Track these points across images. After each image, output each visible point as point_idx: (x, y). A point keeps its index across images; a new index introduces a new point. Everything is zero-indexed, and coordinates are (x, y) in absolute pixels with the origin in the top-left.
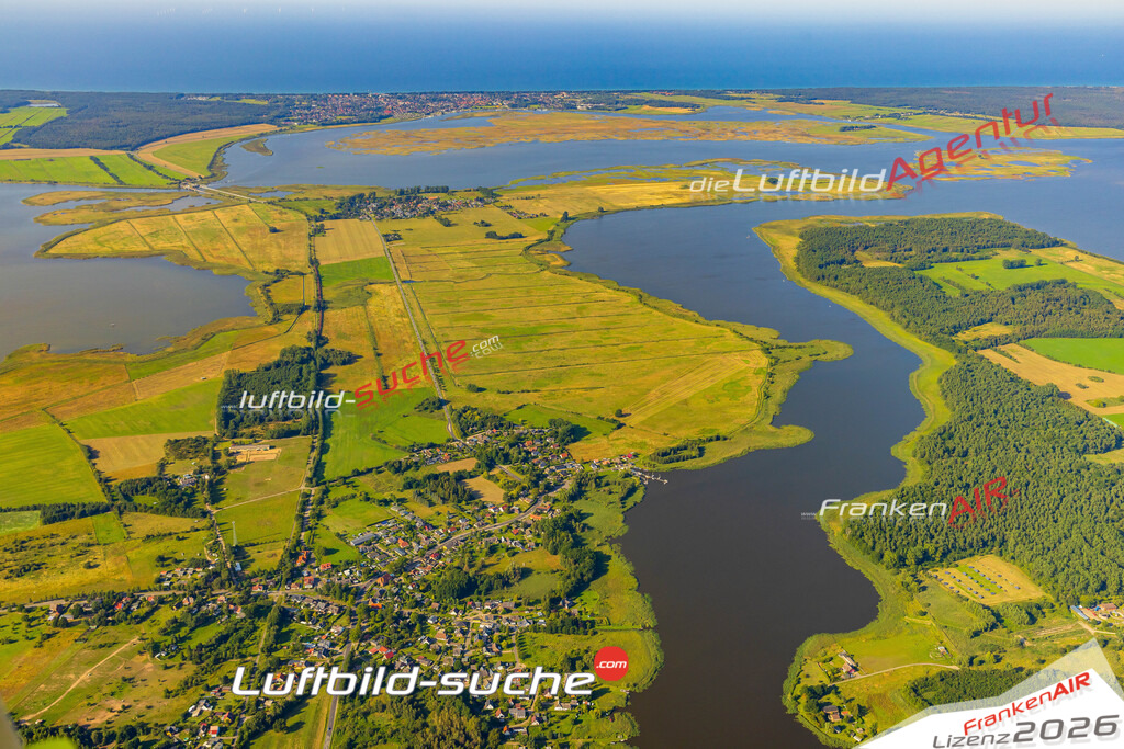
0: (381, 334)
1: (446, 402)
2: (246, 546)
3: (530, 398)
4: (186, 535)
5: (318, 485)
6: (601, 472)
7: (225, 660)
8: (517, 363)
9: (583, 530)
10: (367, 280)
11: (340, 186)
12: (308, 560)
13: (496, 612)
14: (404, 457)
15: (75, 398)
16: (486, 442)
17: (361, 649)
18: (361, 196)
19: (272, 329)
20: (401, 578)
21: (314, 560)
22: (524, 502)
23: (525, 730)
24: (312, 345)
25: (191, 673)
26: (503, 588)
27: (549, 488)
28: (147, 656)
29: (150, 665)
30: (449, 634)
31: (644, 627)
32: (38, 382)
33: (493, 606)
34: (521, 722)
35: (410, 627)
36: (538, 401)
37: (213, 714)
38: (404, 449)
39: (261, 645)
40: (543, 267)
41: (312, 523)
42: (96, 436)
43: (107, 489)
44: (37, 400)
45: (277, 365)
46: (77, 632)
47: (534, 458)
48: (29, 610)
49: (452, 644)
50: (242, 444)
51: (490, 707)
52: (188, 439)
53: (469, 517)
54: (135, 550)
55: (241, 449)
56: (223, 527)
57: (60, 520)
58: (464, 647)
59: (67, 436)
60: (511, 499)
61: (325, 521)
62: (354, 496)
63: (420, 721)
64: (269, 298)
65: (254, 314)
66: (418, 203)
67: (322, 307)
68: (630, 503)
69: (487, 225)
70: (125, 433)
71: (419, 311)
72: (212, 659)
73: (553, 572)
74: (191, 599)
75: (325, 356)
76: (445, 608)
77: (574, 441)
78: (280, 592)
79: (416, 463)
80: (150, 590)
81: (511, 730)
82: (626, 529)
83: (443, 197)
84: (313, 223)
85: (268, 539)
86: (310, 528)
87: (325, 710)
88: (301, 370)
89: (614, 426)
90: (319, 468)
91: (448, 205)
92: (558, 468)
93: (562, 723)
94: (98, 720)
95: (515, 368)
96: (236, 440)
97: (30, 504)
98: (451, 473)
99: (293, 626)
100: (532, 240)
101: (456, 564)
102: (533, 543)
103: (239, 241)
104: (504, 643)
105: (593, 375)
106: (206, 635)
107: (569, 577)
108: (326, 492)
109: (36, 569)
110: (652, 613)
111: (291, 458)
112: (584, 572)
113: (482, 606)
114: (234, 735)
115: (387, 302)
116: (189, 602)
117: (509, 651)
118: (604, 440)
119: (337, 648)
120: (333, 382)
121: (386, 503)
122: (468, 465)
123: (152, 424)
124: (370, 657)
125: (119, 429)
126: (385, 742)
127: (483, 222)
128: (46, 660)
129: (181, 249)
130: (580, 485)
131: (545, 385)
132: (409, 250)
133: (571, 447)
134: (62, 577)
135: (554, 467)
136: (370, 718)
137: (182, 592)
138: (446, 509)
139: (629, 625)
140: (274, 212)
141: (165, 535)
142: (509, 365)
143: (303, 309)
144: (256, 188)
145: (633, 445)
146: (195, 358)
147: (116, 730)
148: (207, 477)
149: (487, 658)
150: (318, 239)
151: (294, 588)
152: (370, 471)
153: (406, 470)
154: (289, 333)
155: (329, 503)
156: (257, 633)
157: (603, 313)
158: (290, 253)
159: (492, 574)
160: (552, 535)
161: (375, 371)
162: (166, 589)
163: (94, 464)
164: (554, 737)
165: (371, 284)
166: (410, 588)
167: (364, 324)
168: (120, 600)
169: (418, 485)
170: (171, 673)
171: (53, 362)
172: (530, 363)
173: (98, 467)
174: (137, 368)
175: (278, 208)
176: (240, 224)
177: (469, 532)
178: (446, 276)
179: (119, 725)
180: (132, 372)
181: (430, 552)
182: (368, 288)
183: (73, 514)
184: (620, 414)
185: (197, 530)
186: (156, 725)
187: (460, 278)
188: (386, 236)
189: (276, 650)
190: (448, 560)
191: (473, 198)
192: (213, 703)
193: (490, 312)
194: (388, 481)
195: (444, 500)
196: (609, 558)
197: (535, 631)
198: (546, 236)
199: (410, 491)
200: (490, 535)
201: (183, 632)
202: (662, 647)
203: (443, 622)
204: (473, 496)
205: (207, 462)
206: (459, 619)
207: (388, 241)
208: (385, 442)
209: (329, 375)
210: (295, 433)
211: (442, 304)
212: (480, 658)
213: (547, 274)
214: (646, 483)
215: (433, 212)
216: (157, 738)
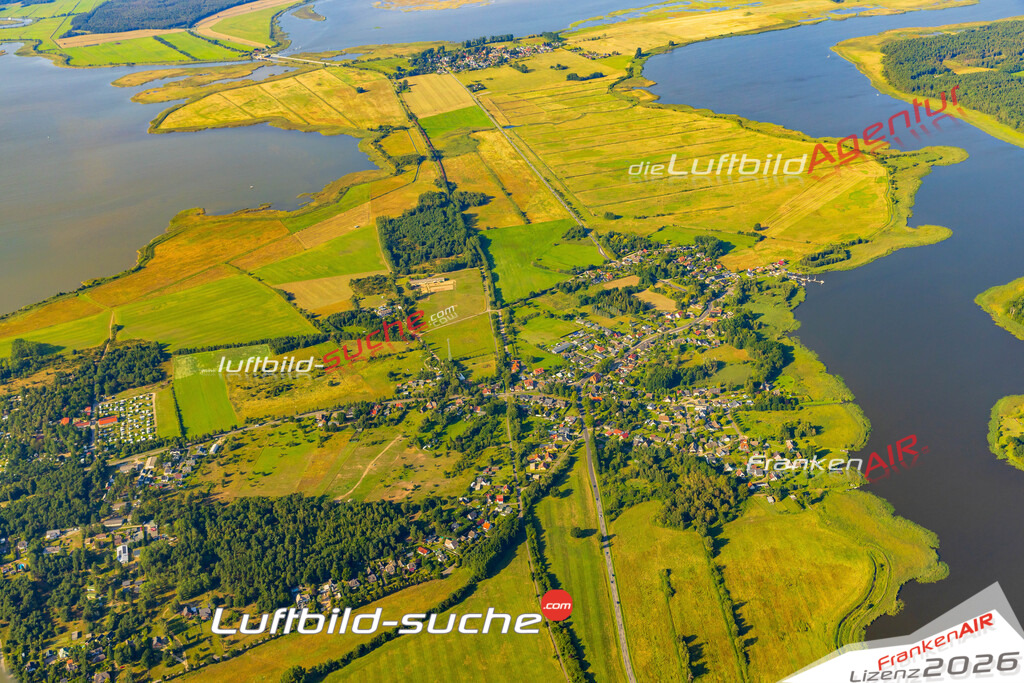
0: (503, 175)
1: (590, 230)
2: (461, 360)
3: (667, 220)
4: (404, 355)
5: (502, 307)
6: (760, 278)
7: (484, 448)
8: (642, 192)
9: (760, 327)
10: (468, 128)
11: (405, 44)
12: (521, 368)
13: (706, 397)
14: (570, 279)
15: (249, 252)
16: (641, 261)
17: (597, 433)
18: (431, 51)
19: (399, 179)
20: (609, 376)
21: (525, 367)
22: (697, 308)
23: (766, 485)
24: (444, 190)
25: (459, 459)
26: (704, 378)
27: (716, 295)
28: (415, 449)
29: (420, 455)
30: (671, 417)
31: (844, 401)
32: (210, 240)
33: (701, 393)
34: (760, 479)
35: (635, 414)
36: (676, 222)
37: (493, 488)
38: (568, 272)
39: (510, 435)
40: (634, 103)
41: (510, 338)
42: (284, 281)
43: (317, 323)
44: (216, 256)
45: (421, 210)
46: (348, 434)
47: (690, 271)
48: (299, 420)
49: (676, 424)
50: (418, 278)
51: (730, 469)
52: (369, 278)
53: (651, 324)
54: (365, 370)
55: (420, 283)
56: (432, 347)
57: (289, 350)
58: (687, 426)
59: (259, 283)
60: (683, 306)
61: (520, 336)
62: (538, 314)
63: (672, 483)
64: (384, 152)
65: (377, 168)
66: (488, 53)
67: (437, 156)
68: (795, 302)
69: (565, 68)
70: (307, 278)
71: (530, 153)
72: (473, 446)
73: (745, 363)
74: (434, 404)
75: (462, 198)
76: (659, 397)
77: (723, 254)
78: (507, 394)
79: (584, 283)
80: (395, 399)
81: (754, 485)
82: (799, 324)
83: (510, 46)
84: (395, 80)
85: (478, 353)
86: (511, 342)
87: (586, 480)
88: (445, 213)
89: (757, 238)
90: (497, 293)
91: (518, 52)
92: (717, 277)
93: (796, 478)
94: (399, 497)
95: (642, 195)
96: (413, 276)
97: (258, 339)
98: (620, 289)
99: (530, 419)
100: (613, 78)
101: (654, 361)
102: (718, 341)
103: (331, 103)
104: (723, 421)
105: (718, 196)
106: (460, 429)
107: (762, 365)
108: (512, 312)
109: (288, 389)
110: (847, 389)
111: (467, 287)
112: (775, 360)
113: (691, 394)
114: (518, 501)
115: (495, 146)
116: (432, 405)
117: (728, 427)
118: (751, 251)
119: (576, 433)
120: (477, 221)
121: (570, 317)
122: (634, 281)
123: (330, 267)
124: (607, 438)
125: (301, 274)
126: (649, 500)
127: (559, 66)
128: (332, 456)
129: (280, 115)
130: (744, 290)
131: (677, 209)
132: (498, 97)
133: (721, 259)
134: (313, 394)
135: (713, 278)
136: (627, 483)
137: (423, 399)
138: (628, 318)
139: (829, 400)
140: (352, 74)
141: (385, 356)
142: (635, 194)
143: (422, 159)
144: (326, 53)
145: (779, 253)
146: (341, 210)
147: (418, 503)
148: (400, 308)
149: (712, 433)
150: (405, 95)
151: (518, 390)
152: (544, 292)
153: (576, 289)
154: (418, 182)
155: (519, 321)
156: (501, 426)
157: (709, 140)
158: (386, 109)
159: (692, 366)
160: (735, 332)
161: (512, 209)
162: (408, 397)
163: (295, 304)
164: (795, 488)
165: (474, 132)
166: (621, 383)
167: (483, 168)
168: (373, 407)
169: (594, 301)
170: (442, 460)
171: (214, 223)
172: (654, 190)
173: (300, 306)
174: (292, 222)
175: (354, 69)
176: (326, 88)
177: (655, 335)
178: (543, 119)
179: (419, 498)
180: (290, 225)
181: (626, 354)
182: (473, 136)
183: (299, 344)
184: (759, 227)
185: (411, 350)
186: (450, 497)
187: (557, 120)
188: (470, 86)
189: (523, 437)
190: (646, 359)
191: (541, 44)
192: (488, 479)
193: (597, 149)
194: (565, 300)
195: (623, 312)
196: (792, 348)
197: (747, 410)
198: (626, 74)
199: (587, 306)
200: (675, 337)
201: (438, 428)
202: (866, 414)
203: (661, 408)
204: (647, 307)
205: (394, 296)
206: (673, 405)
207: (474, 91)
208: (547, 268)
209: (471, 216)
210: (463, 266)
211: (549, 144)
212: (705, 433)
213: (639, 109)
214: (804, 284)
215: (506, 60)
216: (454, 507)
